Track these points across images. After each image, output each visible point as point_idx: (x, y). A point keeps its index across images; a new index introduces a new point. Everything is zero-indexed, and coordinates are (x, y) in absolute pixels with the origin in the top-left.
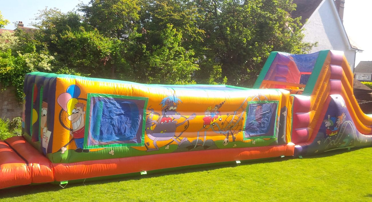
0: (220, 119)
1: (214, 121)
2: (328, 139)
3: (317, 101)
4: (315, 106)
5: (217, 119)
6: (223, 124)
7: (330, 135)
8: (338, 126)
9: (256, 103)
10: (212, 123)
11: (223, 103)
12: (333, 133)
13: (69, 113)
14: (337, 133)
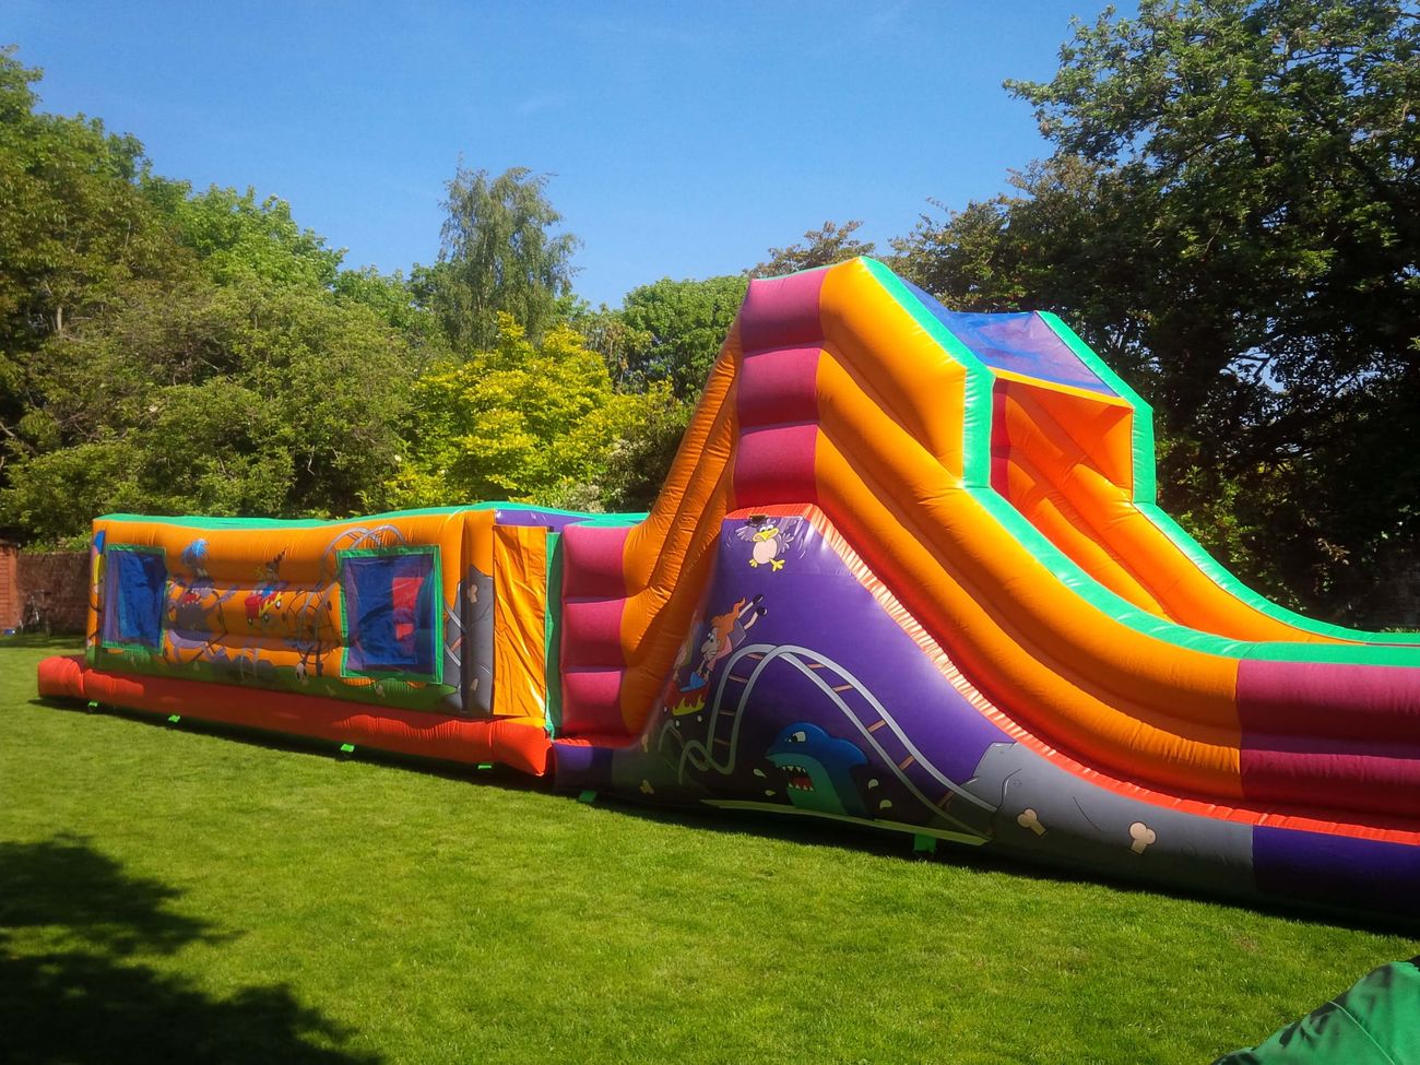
0: (278, 604)
1: (266, 606)
2: (668, 731)
3: (669, 545)
4: (660, 567)
5: (272, 603)
6: (284, 617)
7: (676, 712)
8: (705, 669)
9: (372, 555)
10: (261, 612)
11: (280, 557)
12: (687, 705)
13: (96, 581)
14: (700, 705)
